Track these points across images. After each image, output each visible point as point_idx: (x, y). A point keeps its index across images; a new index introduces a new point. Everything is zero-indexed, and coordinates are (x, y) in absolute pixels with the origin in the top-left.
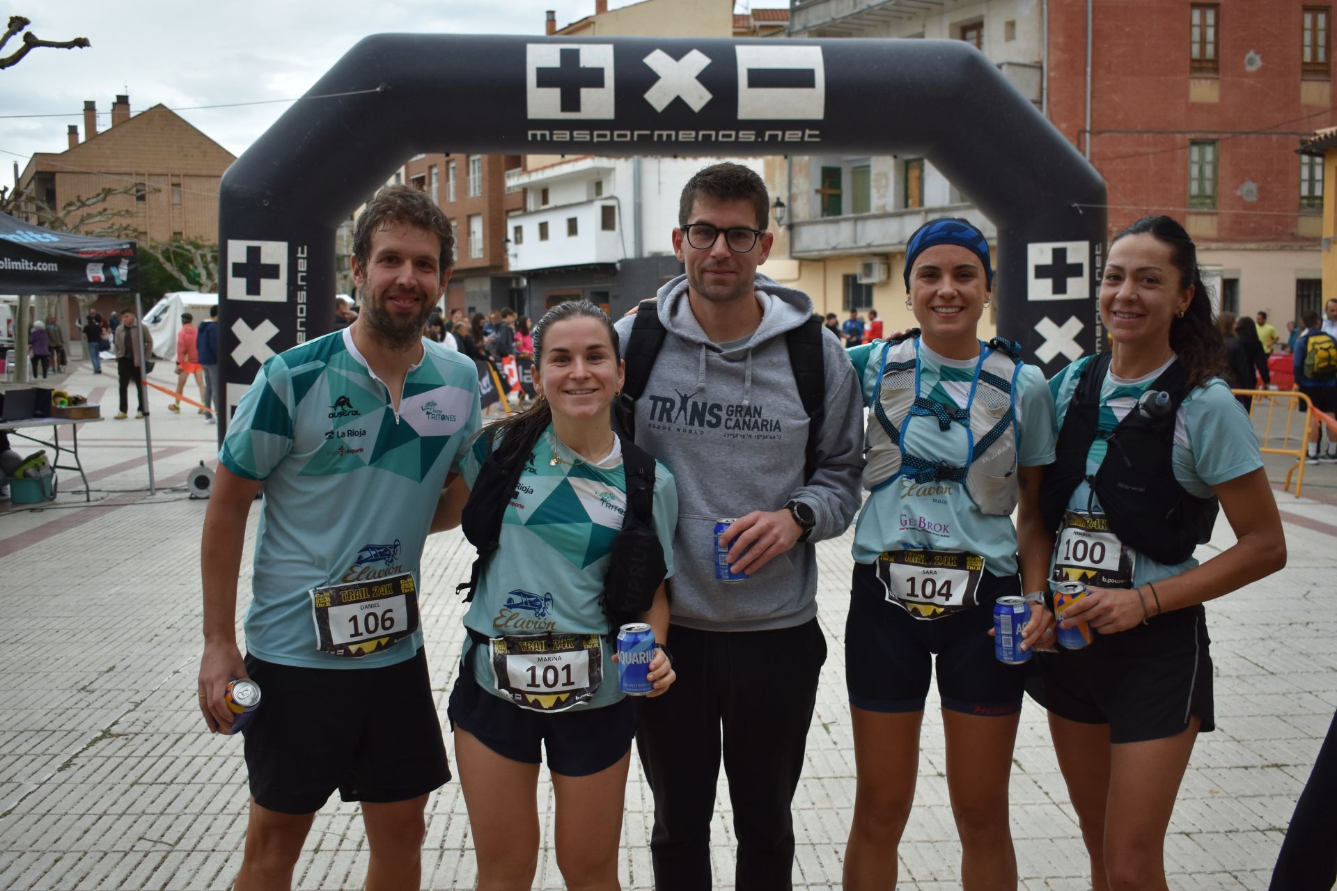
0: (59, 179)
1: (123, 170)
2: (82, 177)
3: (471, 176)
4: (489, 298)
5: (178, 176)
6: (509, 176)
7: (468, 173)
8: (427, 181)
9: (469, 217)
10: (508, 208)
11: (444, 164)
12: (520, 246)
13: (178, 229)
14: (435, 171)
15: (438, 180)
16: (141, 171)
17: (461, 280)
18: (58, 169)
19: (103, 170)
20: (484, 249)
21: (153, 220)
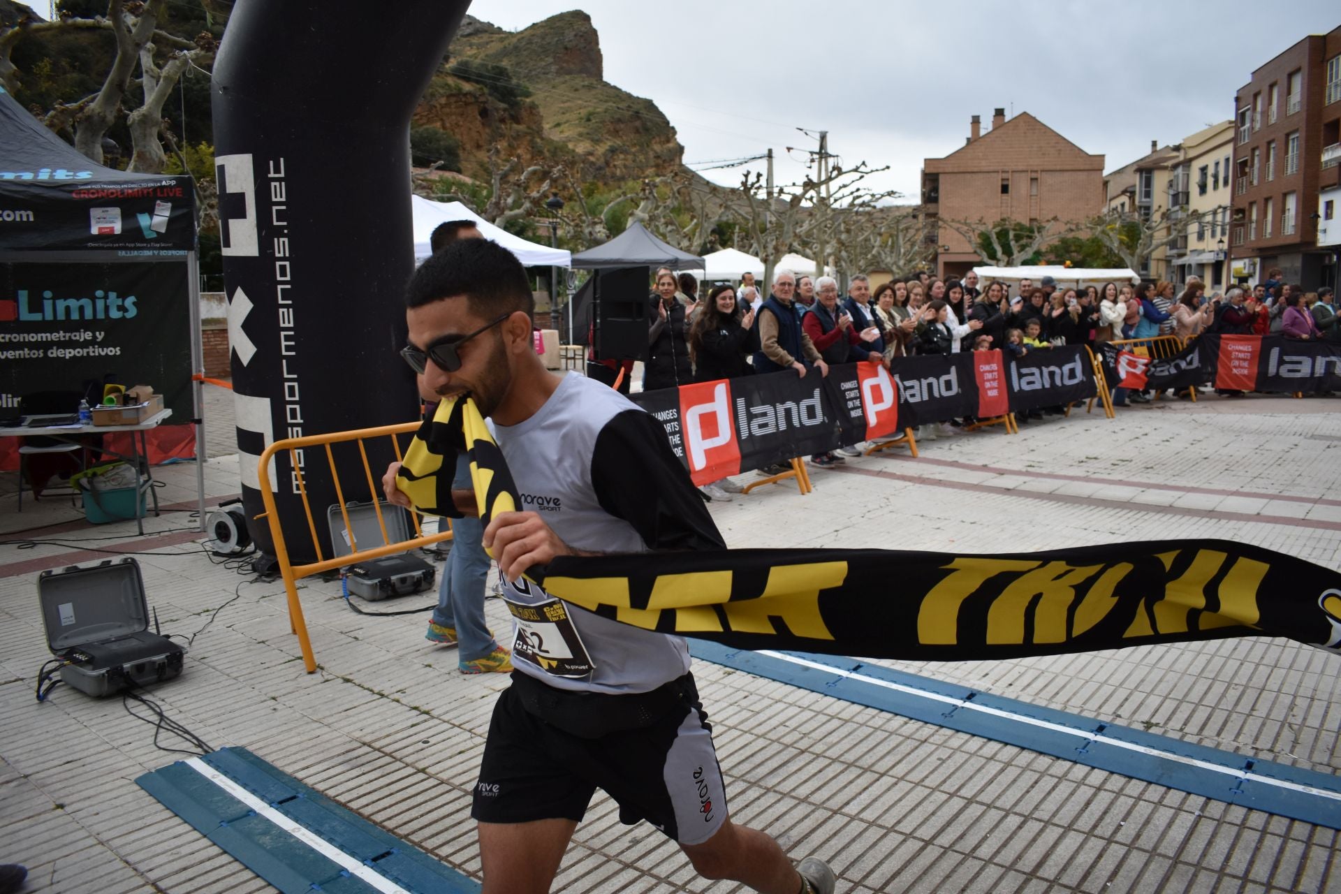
0: (941, 178)
1: (991, 169)
2: (959, 176)
3: (1290, 154)
4: (1300, 274)
5: (1036, 171)
6: (1327, 150)
7: (1287, 152)
8: (1249, 164)
9: (1285, 195)
10: (1323, 185)
11: (1265, 145)
12: (1330, 221)
13: (1033, 216)
14: (1257, 153)
15: (1260, 161)
16: (1006, 168)
17: (1275, 257)
18: (940, 170)
19: (975, 170)
20: (1295, 226)
21: (1014, 209)
